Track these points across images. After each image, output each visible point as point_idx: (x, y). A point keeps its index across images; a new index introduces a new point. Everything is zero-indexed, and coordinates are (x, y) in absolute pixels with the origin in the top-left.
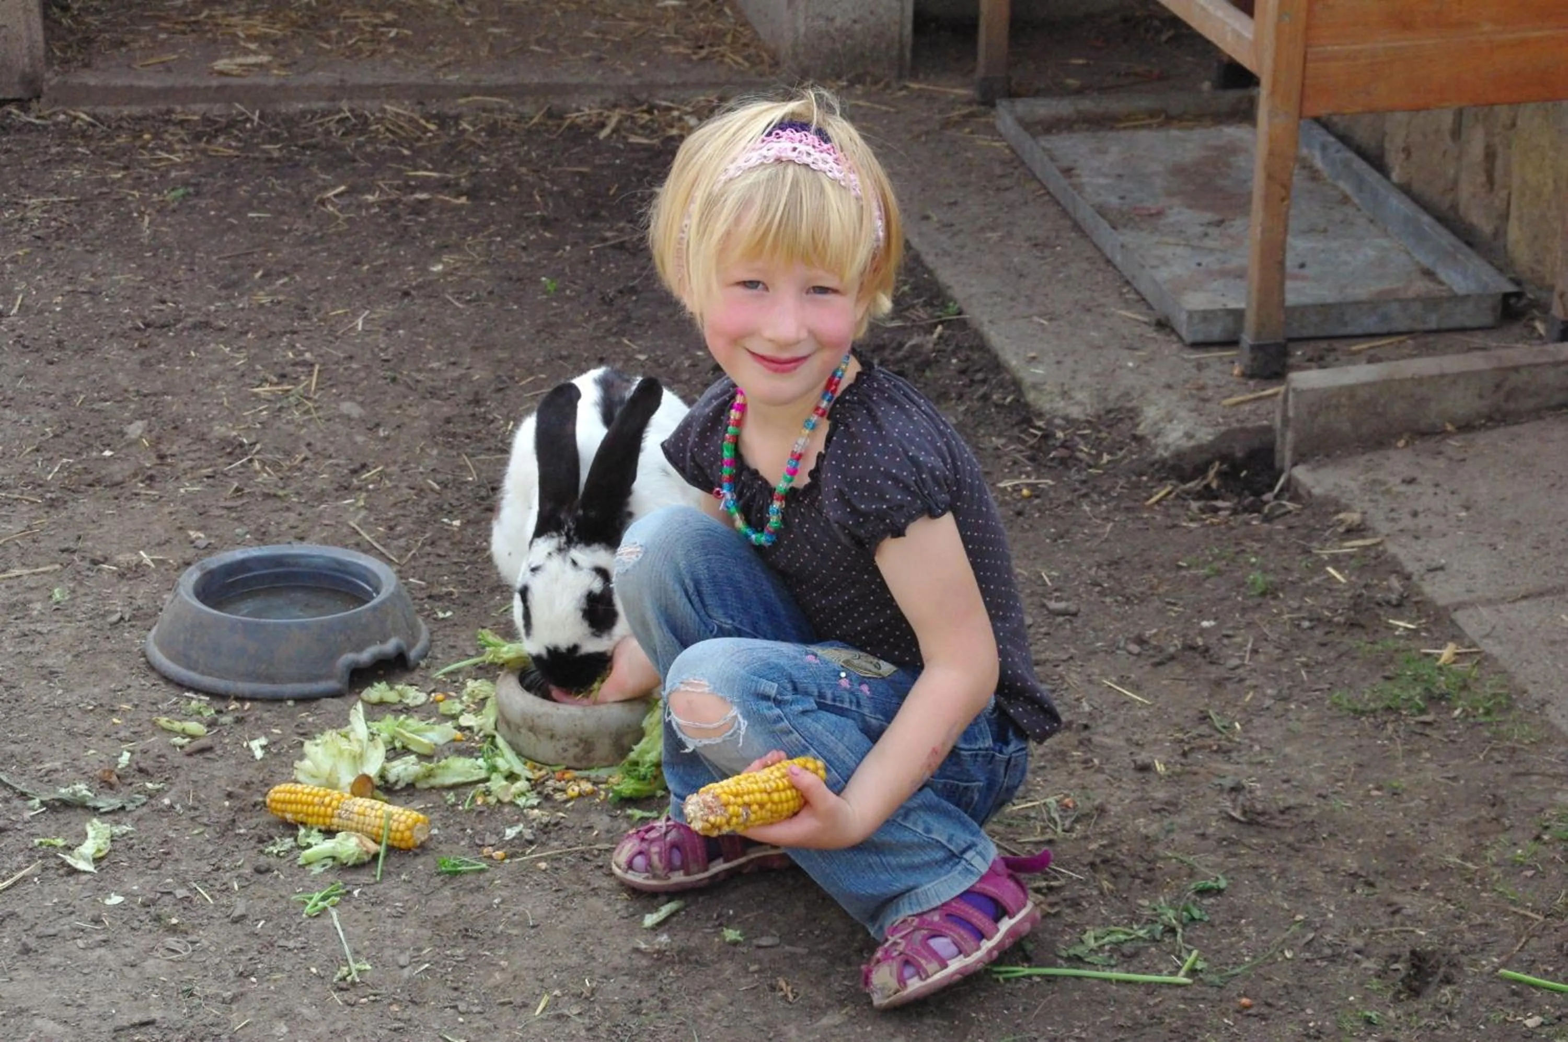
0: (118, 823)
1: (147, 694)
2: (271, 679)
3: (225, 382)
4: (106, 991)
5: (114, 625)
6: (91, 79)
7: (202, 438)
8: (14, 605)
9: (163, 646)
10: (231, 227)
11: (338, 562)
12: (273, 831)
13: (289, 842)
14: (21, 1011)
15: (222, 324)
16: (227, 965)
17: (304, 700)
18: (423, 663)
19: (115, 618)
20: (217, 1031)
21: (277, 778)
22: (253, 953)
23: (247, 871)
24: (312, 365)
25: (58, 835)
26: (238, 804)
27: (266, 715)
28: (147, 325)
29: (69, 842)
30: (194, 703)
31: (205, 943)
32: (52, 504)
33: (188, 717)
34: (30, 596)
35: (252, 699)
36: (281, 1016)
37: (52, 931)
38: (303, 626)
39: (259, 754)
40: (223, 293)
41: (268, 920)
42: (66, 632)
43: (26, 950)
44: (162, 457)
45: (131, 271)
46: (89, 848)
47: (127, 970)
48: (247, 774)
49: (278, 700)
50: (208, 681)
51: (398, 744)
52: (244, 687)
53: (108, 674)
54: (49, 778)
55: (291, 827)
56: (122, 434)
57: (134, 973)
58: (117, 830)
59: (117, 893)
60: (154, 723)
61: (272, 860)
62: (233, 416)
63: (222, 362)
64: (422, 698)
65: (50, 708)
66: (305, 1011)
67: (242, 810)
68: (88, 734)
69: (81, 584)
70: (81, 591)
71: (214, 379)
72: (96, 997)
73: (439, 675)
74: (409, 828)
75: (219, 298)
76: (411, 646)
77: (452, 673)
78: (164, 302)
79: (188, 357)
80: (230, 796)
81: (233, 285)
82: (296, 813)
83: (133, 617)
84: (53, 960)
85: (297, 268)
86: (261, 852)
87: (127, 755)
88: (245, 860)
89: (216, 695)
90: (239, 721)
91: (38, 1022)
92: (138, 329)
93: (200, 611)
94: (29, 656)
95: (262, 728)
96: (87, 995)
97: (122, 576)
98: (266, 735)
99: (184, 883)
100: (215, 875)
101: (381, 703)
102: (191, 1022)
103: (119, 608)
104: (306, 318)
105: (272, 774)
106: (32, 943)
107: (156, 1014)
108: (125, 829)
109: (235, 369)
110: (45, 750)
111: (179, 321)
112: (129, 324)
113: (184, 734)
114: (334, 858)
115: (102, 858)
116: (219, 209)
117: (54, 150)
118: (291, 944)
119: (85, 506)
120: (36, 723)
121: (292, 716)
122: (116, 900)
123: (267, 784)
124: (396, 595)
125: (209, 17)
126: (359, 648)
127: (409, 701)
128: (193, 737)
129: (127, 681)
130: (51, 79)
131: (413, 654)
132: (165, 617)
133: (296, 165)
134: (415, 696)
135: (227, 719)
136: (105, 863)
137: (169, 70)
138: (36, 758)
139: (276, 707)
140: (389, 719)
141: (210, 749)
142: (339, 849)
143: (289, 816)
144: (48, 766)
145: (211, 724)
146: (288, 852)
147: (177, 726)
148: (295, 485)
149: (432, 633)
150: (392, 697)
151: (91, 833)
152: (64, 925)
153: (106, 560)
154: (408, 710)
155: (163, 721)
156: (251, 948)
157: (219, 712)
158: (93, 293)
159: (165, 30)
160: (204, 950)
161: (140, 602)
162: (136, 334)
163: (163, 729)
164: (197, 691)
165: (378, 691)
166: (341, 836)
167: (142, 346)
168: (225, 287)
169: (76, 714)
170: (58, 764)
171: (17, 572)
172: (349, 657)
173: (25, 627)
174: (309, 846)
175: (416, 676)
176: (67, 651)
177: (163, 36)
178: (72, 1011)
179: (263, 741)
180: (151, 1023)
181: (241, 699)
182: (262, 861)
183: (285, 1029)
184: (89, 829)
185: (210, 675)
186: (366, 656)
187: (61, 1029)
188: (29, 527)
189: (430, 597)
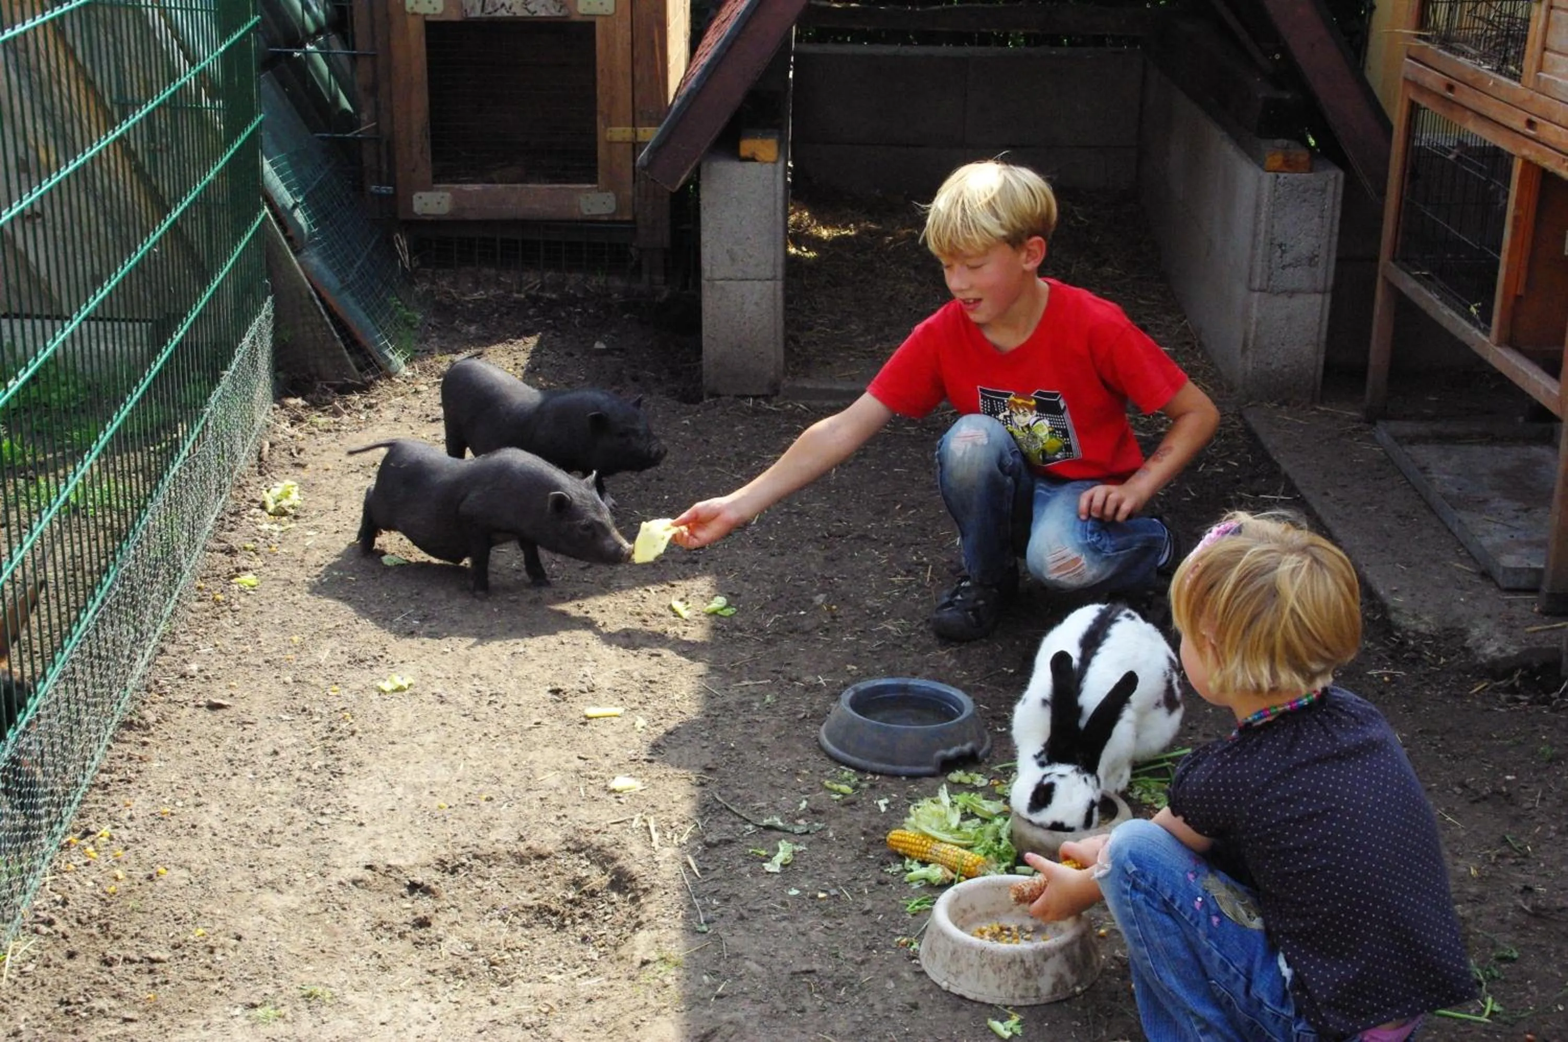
0: (797, 844)
1: (817, 765)
2: (893, 763)
3: (875, 573)
4: (788, 949)
5: (800, 720)
6: (808, 385)
7: (857, 606)
8: (743, 703)
9: (829, 736)
10: (883, 477)
11: (938, 692)
12: (889, 858)
13: (899, 867)
14: (738, 955)
15: (874, 536)
16: (859, 941)
17: (913, 777)
18: (987, 760)
19: (802, 715)
20: (852, 981)
21: (894, 825)
22: (875, 935)
23: (873, 882)
24: (928, 565)
25: (762, 848)
26: (869, 839)
27: (889, 784)
28: (830, 535)
29: (769, 853)
30: (846, 774)
31: (847, 925)
32: (769, 642)
33: (841, 781)
34: (753, 698)
35: (881, 774)
36: (891, 976)
37: (757, 907)
38: (915, 730)
39: (883, 809)
40: (876, 517)
41: (885, 915)
42: (773, 722)
43: (742, 918)
44: (834, 617)
45: (823, 501)
46: (780, 858)
47: (800, 937)
48: (875, 821)
49: (896, 775)
50: (856, 760)
51: (969, 811)
52: (878, 766)
53: (796, 751)
54: (758, 812)
55: (901, 858)
56: (811, 601)
57: (803, 939)
58: (797, 848)
59: (796, 888)
60: (822, 784)
61: (889, 877)
62: (877, 594)
63: (873, 561)
64: (985, 782)
65: (760, 770)
66: (906, 975)
67: (872, 843)
68: (783, 787)
69: (782, 693)
70: (783, 697)
71: (868, 571)
72: (781, 952)
73: (997, 768)
74: (975, 865)
75: (873, 521)
76: (981, 748)
77: (1006, 768)
78: (840, 521)
79: (852, 556)
80: (864, 834)
81: (884, 512)
82: (905, 848)
83: (812, 716)
84: (757, 926)
85: (921, 504)
86: (882, 871)
87: (804, 803)
88: (872, 875)
89: (860, 770)
90: (873, 787)
91: (747, 963)
92: (824, 537)
93: (853, 717)
94: (750, 736)
95: (886, 793)
96: (776, 950)
97: (807, 690)
98: (888, 797)
99: (835, 886)
100: (853, 883)
101: (960, 783)
102: (836, 974)
103: (804, 710)
104: (926, 536)
105: (891, 822)
106: (746, 914)
107: (816, 966)
108: (802, 848)
109: (880, 565)
110: (757, 794)
111: (849, 533)
112: (820, 534)
113: (838, 792)
114: (926, 880)
115: (787, 865)
116: (877, 465)
117: (783, 426)
118: (898, 932)
119: (787, 644)
120: (753, 777)
121: (905, 787)
122: (794, 892)
123: (888, 829)
124: (973, 715)
125: (880, 348)
126: (948, 748)
127: (977, 784)
128: (844, 794)
129: (807, 756)
130: (786, 383)
131: (981, 753)
132: (832, 717)
133: (926, 440)
134: (980, 781)
135: (865, 785)
136: (789, 869)
137: (853, 380)
138: (752, 799)
139: (895, 780)
140: (965, 794)
141: (854, 803)
142: (931, 874)
143: (900, 850)
144: (758, 804)
145: (855, 787)
146: (899, 873)
147: (835, 786)
148: (913, 641)
149: (993, 741)
150: (967, 780)
151: (781, 848)
152: (763, 905)
153: (798, 679)
154: (975, 789)
155: (827, 783)
156: (873, 931)
157: (860, 780)
158: (800, 514)
159: (852, 356)
160: (846, 930)
161: (816, 707)
162: (823, 540)
163: (827, 788)
164: (848, 765)
165: (957, 776)
166: (931, 866)
167: (826, 547)
168: (878, 514)
169: (775, 773)
170: (764, 804)
171: (746, 683)
172: (941, 753)
173: (750, 717)
174: (911, 871)
175: (983, 768)
176: (773, 734)
177: (852, 359)
178: (767, 958)
179: (886, 801)
180: (813, 972)
181: (874, 773)
182: (883, 876)
183: (893, 985)
184: (780, 845)
185: (857, 756)
186: (952, 752)
187: (760, 969)
188: (754, 656)
189: (993, 718)
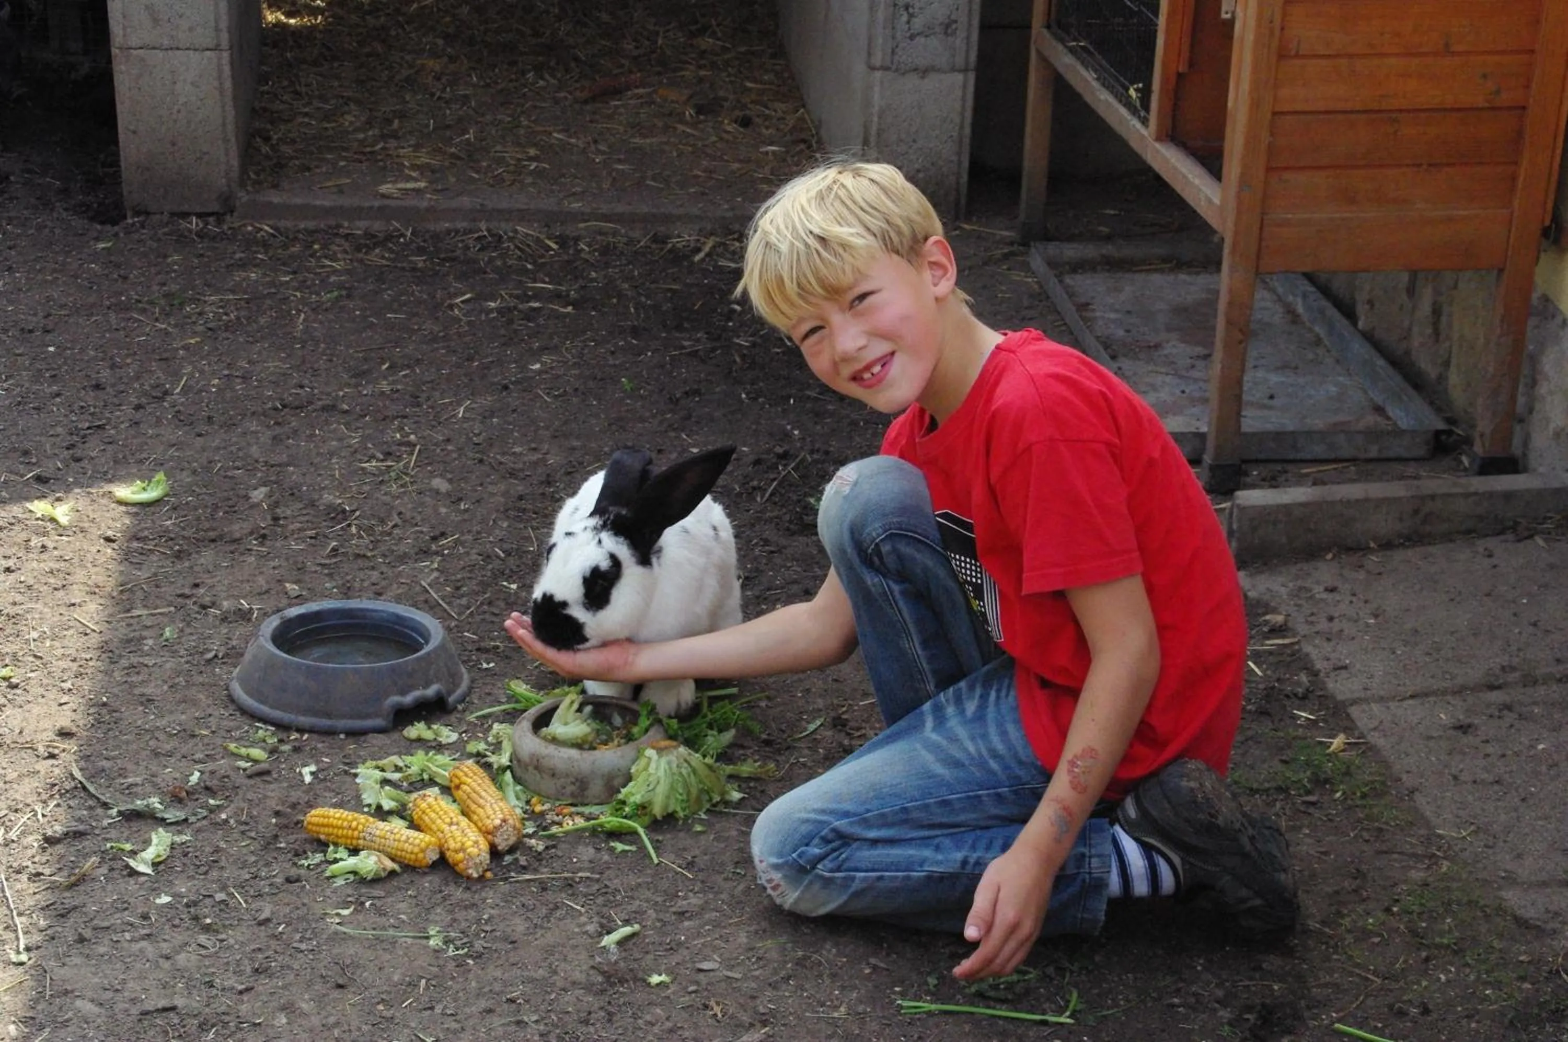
0: (180, 833)
1: (225, 723)
2: (329, 716)
3: (340, 457)
5: (209, 661)
6: (276, 198)
7: (312, 504)
8: (129, 641)
9: (243, 682)
10: (370, 325)
12: (308, 846)
13: (319, 857)
15: (346, 407)
16: (246, 962)
17: (353, 734)
18: (460, 707)
19: (210, 655)
20: (226, 1018)
21: (319, 800)
22: (270, 953)
23: (279, 880)
24: (414, 446)
25: (128, 841)
26: (284, 821)
27: (320, 745)
28: (285, 406)
29: (135, 848)
30: (260, 732)
31: (232, 941)
32: (179, 555)
33: (253, 744)
34: (145, 633)
35: (311, 731)
36: (283, 1009)
37: (106, 924)
39: (308, 779)
40: (353, 381)
41: (288, 924)
42: (168, 666)
43: (82, 940)
44: (276, 519)
45: (280, 359)
46: (150, 853)
47: (161, 961)
48: (295, 795)
49: (330, 733)
50: (277, 714)
51: (426, 777)
52: (305, 720)
53: (195, 703)
54: (129, 791)
55: (322, 845)
56: (247, 498)
57: (166, 965)
58: (177, 839)
59: (167, 894)
60: (225, 749)
61: (302, 872)
62: (341, 486)
63: (340, 440)
64: (454, 737)
65: (141, 732)
66: (304, 1006)
67: (286, 827)
68: (169, 755)
69: (189, 625)
70: (188, 631)
71: (331, 454)
72: (131, 984)
73: (471, 718)
74: (423, 851)
75: (349, 385)
76: (450, 693)
77: (483, 717)
78: (302, 387)
79: (312, 434)
80: (277, 814)
81: (363, 374)
82: (329, 834)
83: (226, 655)
84: (102, 950)
86: (295, 864)
87: (197, 774)
88: (280, 870)
89: (282, 727)
90: (296, 750)
91: (79, 1002)
92: (276, 409)
93: (274, 654)
94: (132, 685)
95: (315, 756)
96: (124, 982)
97: (224, 619)
98: (317, 763)
99: (224, 888)
100: (252, 882)
101: (419, 740)
102: (207, 1010)
103: (215, 647)
104: (418, 405)
105: (316, 796)
106: (88, 934)
107: (179, 1002)
108: (184, 838)
109: (349, 446)
110: (130, 766)
111: (311, 403)
112: (270, 405)
113: (248, 758)
114: (355, 873)
115: (160, 863)
116: (364, 310)
117: (238, 256)
118: (303, 946)
119: (205, 558)
120: (127, 743)
121: (341, 748)
122: (165, 899)
123: (311, 806)
124: (443, 647)
126: (403, 693)
127: (444, 740)
128: (256, 761)
129: (210, 711)
130: (244, 195)
131: (451, 699)
132: (248, 657)
134: (448, 735)
135: (286, 748)
136: (161, 867)
137: (341, 192)
138: (122, 773)
139: (328, 739)
140: (420, 754)
141: (268, 773)
142: (360, 865)
143: (322, 835)
144: (130, 780)
145: (273, 751)
146: (318, 865)
147: (243, 751)
148: (382, 548)
149: (473, 681)
150: (428, 735)
151: (155, 840)
152: (116, 920)
153: (213, 604)
154: (440, 748)
155: (232, 746)
156: (268, 947)
157: (281, 741)
158: (245, 378)
159: (344, 159)
160: (230, 947)
161: (234, 643)
162: (273, 413)
163: (233, 754)
164: (266, 721)
165: (417, 730)
166: (363, 854)
167: (277, 423)
168: (356, 376)
169: (162, 737)
170: (139, 780)
171: (138, 612)
172: (395, 699)
173: (135, 660)
174: (336, 861)
175: (453, 718)
176: (165, 682)
177: (342, 164)
178: (109, 995)
179: (313, 768)
180: (173, 1009)
181: (301, 731)
182: (294, 872)
183: (284, 1021)
184: (154, 837)
185: (278, 709)
186: (409, 699)
187: (96, 1010)
188: (155, 575)
189: (477, 650)
